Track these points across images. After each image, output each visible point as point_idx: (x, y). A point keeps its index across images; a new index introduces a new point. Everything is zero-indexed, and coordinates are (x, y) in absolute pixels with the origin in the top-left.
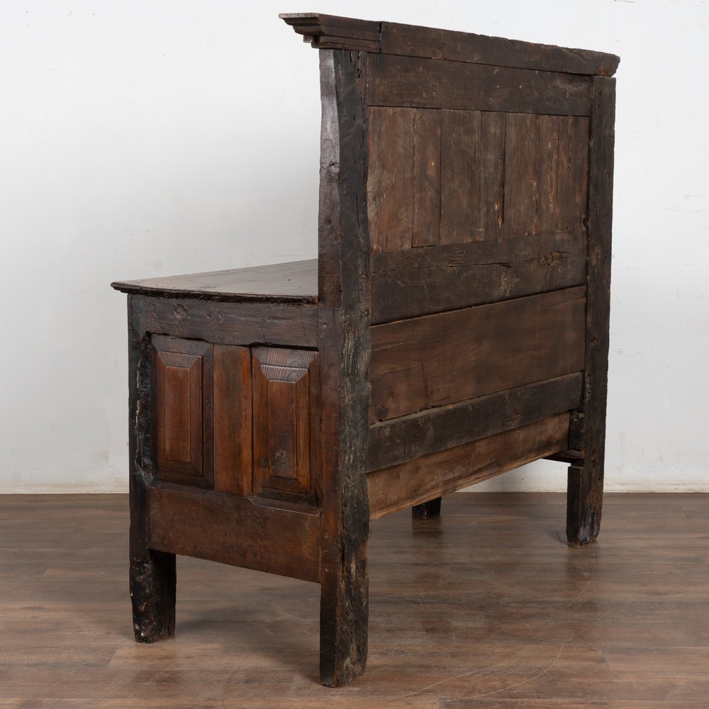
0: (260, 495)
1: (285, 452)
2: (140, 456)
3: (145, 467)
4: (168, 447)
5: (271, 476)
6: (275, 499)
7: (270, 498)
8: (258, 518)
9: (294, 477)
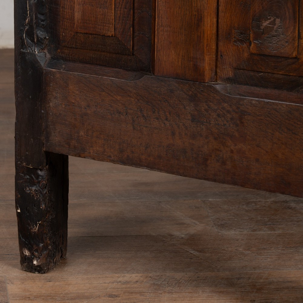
0: (229, 80)
1: (278, 21)
2: (31, 27)
3: (39, 43)
4: (77, 15)
5: (252, 54)
6: (256, 85)
7: (247, 84)
8: (228, 112)
9: (294, 55)
